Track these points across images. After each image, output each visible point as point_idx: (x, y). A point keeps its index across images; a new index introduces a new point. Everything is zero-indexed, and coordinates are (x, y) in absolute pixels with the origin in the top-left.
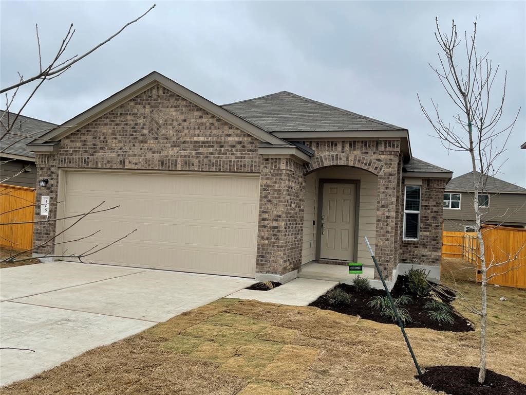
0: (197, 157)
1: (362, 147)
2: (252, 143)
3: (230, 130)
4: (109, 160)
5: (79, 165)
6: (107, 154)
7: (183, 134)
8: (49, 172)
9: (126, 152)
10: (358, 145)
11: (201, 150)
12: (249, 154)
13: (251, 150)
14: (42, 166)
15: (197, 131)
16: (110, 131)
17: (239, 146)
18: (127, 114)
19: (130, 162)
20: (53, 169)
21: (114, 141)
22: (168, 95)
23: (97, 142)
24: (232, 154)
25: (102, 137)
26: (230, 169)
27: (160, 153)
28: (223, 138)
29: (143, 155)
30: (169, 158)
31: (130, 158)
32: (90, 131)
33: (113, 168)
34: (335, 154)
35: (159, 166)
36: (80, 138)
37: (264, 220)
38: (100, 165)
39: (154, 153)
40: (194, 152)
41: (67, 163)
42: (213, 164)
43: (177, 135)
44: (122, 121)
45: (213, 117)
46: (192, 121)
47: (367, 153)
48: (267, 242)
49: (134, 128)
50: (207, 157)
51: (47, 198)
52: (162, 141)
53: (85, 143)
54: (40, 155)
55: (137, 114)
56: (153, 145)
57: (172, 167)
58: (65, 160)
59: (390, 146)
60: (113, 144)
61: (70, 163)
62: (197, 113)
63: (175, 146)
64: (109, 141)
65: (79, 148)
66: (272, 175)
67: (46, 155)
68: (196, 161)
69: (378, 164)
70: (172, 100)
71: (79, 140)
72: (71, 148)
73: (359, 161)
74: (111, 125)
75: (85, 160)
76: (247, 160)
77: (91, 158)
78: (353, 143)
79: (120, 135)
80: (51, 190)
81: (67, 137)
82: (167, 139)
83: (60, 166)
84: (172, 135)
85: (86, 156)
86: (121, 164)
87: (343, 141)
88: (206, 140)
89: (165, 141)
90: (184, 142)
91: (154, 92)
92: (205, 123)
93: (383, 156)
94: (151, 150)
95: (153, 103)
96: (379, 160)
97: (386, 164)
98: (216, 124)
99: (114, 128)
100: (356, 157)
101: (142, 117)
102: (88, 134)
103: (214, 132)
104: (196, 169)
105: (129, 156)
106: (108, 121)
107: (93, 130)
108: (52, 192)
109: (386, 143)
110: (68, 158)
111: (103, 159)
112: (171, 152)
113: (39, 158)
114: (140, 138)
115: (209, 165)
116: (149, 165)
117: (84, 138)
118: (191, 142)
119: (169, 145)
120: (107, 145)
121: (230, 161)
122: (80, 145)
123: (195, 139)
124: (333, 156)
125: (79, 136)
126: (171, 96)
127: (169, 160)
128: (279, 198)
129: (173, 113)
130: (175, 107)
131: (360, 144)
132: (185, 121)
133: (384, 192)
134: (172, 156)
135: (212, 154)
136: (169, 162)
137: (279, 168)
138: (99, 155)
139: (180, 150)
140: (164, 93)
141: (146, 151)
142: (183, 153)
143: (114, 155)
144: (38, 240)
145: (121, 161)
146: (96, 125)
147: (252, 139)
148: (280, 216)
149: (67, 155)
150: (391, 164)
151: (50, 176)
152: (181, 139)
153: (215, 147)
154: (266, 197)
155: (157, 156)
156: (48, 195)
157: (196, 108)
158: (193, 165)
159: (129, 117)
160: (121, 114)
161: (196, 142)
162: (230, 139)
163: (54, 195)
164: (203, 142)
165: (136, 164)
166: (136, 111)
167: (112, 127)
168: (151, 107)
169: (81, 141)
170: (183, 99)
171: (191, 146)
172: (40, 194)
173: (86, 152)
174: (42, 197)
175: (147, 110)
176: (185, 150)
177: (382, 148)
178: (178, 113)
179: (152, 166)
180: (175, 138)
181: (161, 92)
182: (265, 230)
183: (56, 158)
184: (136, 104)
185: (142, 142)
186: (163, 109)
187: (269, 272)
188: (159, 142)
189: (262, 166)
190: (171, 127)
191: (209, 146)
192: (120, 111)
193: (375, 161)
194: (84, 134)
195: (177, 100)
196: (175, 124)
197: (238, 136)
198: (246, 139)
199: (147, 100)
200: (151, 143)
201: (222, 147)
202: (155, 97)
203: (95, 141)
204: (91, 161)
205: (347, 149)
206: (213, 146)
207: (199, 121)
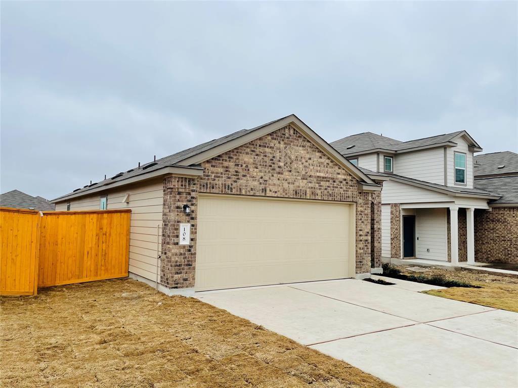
0: (320, 189)
2: (352, 181)
5: (222, 191)
6: (250, 182)
7: (310, 170)
8: (189, 197)
9: (266, 181)
11: (322, 183)
12: (350, 189)
13: (352, 186)
14: (180, 190)
15: (319, 168)
17: (344, 182)
18: (265, 147)
19: (270, 191)
20: (193, 194)
22: (298, 135)
23: (240, 169)
25: (244, 166)
27: (294, 184)
28: (335, 175)
29: (281, 185)
30: (301, 188)
31: (271, 187)
32: (232, 158)
33: (256, 195)
35: (293, 195)
36: (222, 163)
37: (361, 235)
38: (243, 192)
39: (289, 183)
40: (317, 185)
41: (210, 188)
42: (330, 194)
43: (305, 170)
44: (261, 153)
45: (329, 158)
46: (315, 159)
49: (272, 160)
54: (179, 178)
55: (273, 148)
58: (207, 184)
60: (254, 172)
61: (213, 188)
62: (318, 154)
65: (222, 173)
67: (186, 178)
68: (319, 192)
70: (301, 140)
71: (221, 165)
74: (251, 154)
75: (228, 186)
76: (350, 193)
81: (208, 162)
82: (298, 172)
85: (229, 182)
86: (263, 192)
88: (325, 176)
89: (297, 174)
90: (310, 176)
91: (287, 131)
92: (324, 163)
98: (331, 164)
99: (254, 158)
101: (278, 151)
102: (230, 161)
104: (320, 199)
105: (269, 185)
107: (235, 157)
108: (192, 218)
111: (246, 186)
112: (302, 184)
113: (178, 182)
114: (278, 170)
115: (328, 196)
116: (286, 194)
117: (226, 164)
118: (315, 176)
119: (299, 178)
121: (340, 193)
122: (222, 171)
123: (318, 174)
126: (299, 137)
127: (301, 190)
128: (367, 220)
129: (302, 152)
130: (303, 147)
134: (302, 187)
135: (329, 187)
136: (301, 192)
137: (368, 200)
139: (307, 182)
140: (294, 134)
142: (310, 185)
143: (256, 183)
145: (263, 189)
147: (352, 178)
148: (368, 233)
151: (190, 201)
152: (308, 174)
153: (330, 182)
155: (291, 186)
156: (188, 222)
158: (317, 195)
159: (267, 150)
160: (260, 146)
161: (318, 177)
162: (339, 176)
165: (276, 192)
166: (272, 145)
169: (223, 167)
171: (315, 180)
172: (178, 222)
173: (229, 178)
174: (181, 224)
175: (282, 146)
176: (311, 182)
179: (288, 194)
180: (304, 173)
183: (196, 182)
184: (273, 139)
188: (292, 175)
189: (358, 197)
190: (300, 163)
191: (326, 181)
192: (259, 142)
194: (226, 161)
195: (304, 141)
196: (303, 161)
197: (344, 174)
198: (348, 177)
199: (282, 137)
200: (286, 175)
201: (334, 182)
202: (287, 135)
207: (320, 160)
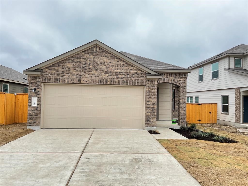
0: (117, 79)
1: (174, 75)
2: (142, 73)
3: (132, 68)
4: (72, 79)
5: (54, 82)
6: (70, 77)
7: (110, 69)
8: (36, 85)
9: (81, 76)
11: (119, 76)
12: (140, 78)
13: (141, 76)
14: (32, 82)
15: (117, 68)
16: (72, 66)
17: (136, 74)
18: (81, 58)
19: (83, 81)
20: (38, 83)
21: (74, 70)
22: (102, 51)
23: (65, 70)
24: (133, 78)
25: (67, 69)
26: (132, 84)
27: (99, 76)
28: (129, 71)
29: (90, 77)
30: (104, 79)
31: (83, 79)
32: (60, 65)
33: (74, 83)
34: (164, 78)
35: (98, 82)
36: (55, 68)
37: (148, 105)
38: (67, 82)
39: (96, 76)
40: (115, 77)
41: (47, 80)
42: (125, 82)
43: (107, 69)
44: (78, 61)
45: (124, 62)
46: (114, 63)
48: (149, 114)
49: (85, 65)
50: (122, 79)
51: (36, 98)
52: (99, 71)
53: (57, 71)
54: (31, 76)
55: (86, 58)
56: (95, 73)
57: (105, 83)
58: (46, 79)
60: (74, 72)
61: (49, 80)
62: (116, 60)
63: (106, 74)
64: (71, 70)
65: (54, 73)
66: (151, 87)
67: (34, 76)
68: (116, 80)
70: (104, 53)
71: (54, 69)
72: (49, 73)
73: (173, 81)
75: (58, 79)
76: (140, 80)
77: (61, 78)
78: (171, 74)
79: (77, 68)
80: (38, 94)
81: (47, 68)
83: (43, 82)
84: (104, 69)
85: (58, 77)
86: (78, 81)
87: (167, 73)
88: (121, 71)
89: (101, 71)
90: (111, 72)
91: (95, 49)
92: (120, 64)
93: (182, 79)
94: (94, 75)
95: (94, 54)
96: (180, 81)
98: (126, 65)
99: (74, 64)
100: (172, 79)
101: (89, 60)
102: (59, 66)
103: (125, 68)
104: (117, 84)
105: (83, 77)
106: (70, 61)
107: (62, 65)
108: (38, 95)
109: (183, 75)
110: (48, 78)
111: (68, 79)
112: (105, 76)
113: (30, 78)
114: (88, 70)
115: (123, 82)
116: (94, 82)
117: (57, 68)
118: (114, 72)
119: (103, 73)
120: (70, 72)
121: (133, 81)
122: (54, 72)
123: (116, 71)
125: (54, 67)
126: (103, 51)
127: (104, 80)
129: (105, 59)
130: (106, 56)
132: (110, 63)
133: (182, 93)
134: (105, 78)
135: (124, 77)
136: (104, 81)
137: (154, 84)
138: (66, 77)
139: (108, 75)
140: (100, 50)
141: (92, 76)
142: (110, 77)
143: (74, 77)
144: (31, 119)
145: (78, 80)
146: (63, 62)
147: (142, 72)
149: (47, 76)
151: (37, 87)
152: (109, 71)
153: (125, 75)
154: (148, 96)
155: (97, 78)
156: (36, 96)
157: (116, 58)
158: (115, 82)
159: (81, 60)
160: (77, 58)
161: (116, 72)
162: (132, 71)
163: (39, 96)
165: (87, 81)
166: (85, 57)
167: (73, 64)
168: (93, 56)
169: (55, 70)
170: (109, 53)
171: (114, 74)
172: (31, 96)
173: (58, 75)
174: (32, 97)
175: (91, 57)
176: (111, 75)
177: (181, 76)
178: (107, 59)
179: (95, 82)
180: (106, 70)
181: (98, 49)
182: (149, 109)
183: (40, 78)
184: (85, 54)
185: (89, 71)
186: (99, 57)
189: (146, 83)
190: (104, 65)
191: (122, 74)
192: (77, 56)
194: (57, 67)
195: (106, 53)
196: (106, 64)
197: (135, 70)
198: (139, 71)
199: (91, 52)
200: (94, 72)
201: (128, 74)
203: (63, 70)
204: (61, 80)
205: (168, 76)
206: (124, 74)
207: (118, 63)
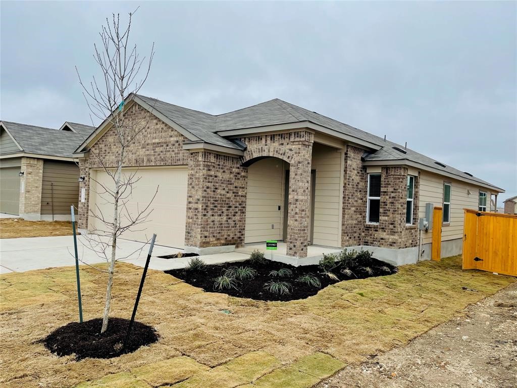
0: (154, 155)
1: (279, 139)
2: (184, 141)
6: (111, 157)
7: (147, 138)
8: (85, 172)
10: (276, 138)
11: (157, 149)
14: (82, 168)
15: (155, 135)
16: (113, 140)
17: (177, 145)
20: (87, 169)
21: (114, 147)
24: (173, 151)
25: (109, 145)
26: (171, 163)
27: (136, 153)
28: (168, 139)
29: (128, 156)
30: (140, 157)
33: (113, 166)
34: (260, 147)
35: (135, 163)
37: (190, 203)
40: (153, 151)
42: (162, 159)
45: (163, 123)
46: (152, 127)
47: (282, 144)
48: (191, 220)
50: (159, 154)
51: (84, 190)
52: (137, 145)
53: (101, 149)
54: (81, 160)
56: (132, 148)
59: (298, 137)
60: (114, 149)
62: (155, 121)
64: (112, 148)
66: (195, 167)
68: (153, 158)
69: (290, 153)
72: (95, 154)
73: (277, 151)
74: (113, 135)
76: (180, 156)
77: (104, 160)
78: (273, 136)
79: (117, 142)
82: (139, 143)
83: (90, 167)
87: (266, 134)
88: (159, 141)
92: (159, 129)
93: (294, 146)
94: (131, 151)
96: (291, 150)
97: (296, 153)
98: (165, 128)
100: (274, 148)
104: (153, 165)
106: (112, 133)
107: (105, 140)
108: (86, 185)
109: (295, 135)
110: (93, 161)
111: (109, 160)
112: (141, 152)
115: (160, 161)
116: (130, 163)
118: (151, 143)
119: (140, 147)
120: (111, 150)
121: (172, 157)
122: (99, 152)
123: (154, 141)
124: (259, 149)
126: (142, 110)
128: (199, 184)
129: (143, 123)
130: (144, 118)
131: (278, 137)
133: (294, 179)
135: (162, 152)
136: (140, 160)
137: (198, 161)
138: (107, 157)
141: (129, 153)
142: (147, 152)
143: (114, 157)
144: (80, 219)
146: (107, 136)
147: (184, 138)
148: (199, 200)
149: (93, 159)
150: (299, 153)
151: (85, 174)
152: (146, 142)
154: (191, 184)
155: (134, 156)
156: (85, 188)
157: (154, 117)
158: (152, 161)
161: (154, 143)
162: (172, 139)
163: (87, 188)
164: (158, 144)
167: (114, 137)
170: (148, 111)
171: (151, 147)
172: (81, 188)
175: (130, 122)
176: (148, 150)
177: (292, 139)
178: (145, 122)
180: (143, 142)
181: (137, 107)
182: (190, 211)
183: (88, 161)
185: (127, 146)
187: (192, 245)
188: (135, 146)
189: (189, 159)
191: (160, 146)
193: (288, 151)
197: (176, 136)
198: (180, 138)
201: (167, 146)
202: (134, 112)
203: (106, 148)
204: (103, 163)
205: (269, 141)
206: (163, 146)
207: (156, 127)
